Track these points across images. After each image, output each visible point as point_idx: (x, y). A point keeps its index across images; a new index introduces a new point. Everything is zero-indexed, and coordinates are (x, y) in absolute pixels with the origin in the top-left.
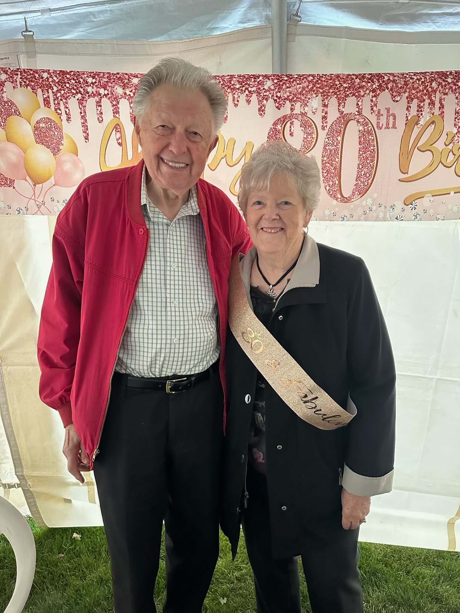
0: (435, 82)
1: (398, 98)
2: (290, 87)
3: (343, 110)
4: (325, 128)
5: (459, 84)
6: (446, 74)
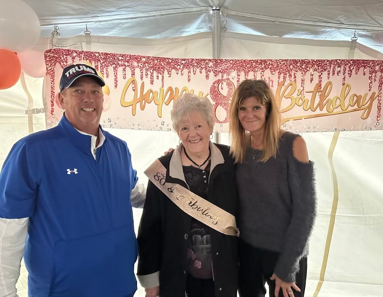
0: (291, 65)
1: (274, 73)
2: (221, 66)
3: (247, 77)
5: (303, 67)
6: (297, 61)
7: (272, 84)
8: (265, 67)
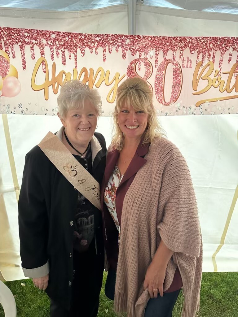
0: (211, 44)
1: (193, 52)
2: (139, 44)
3: (166, 57)
4: (157, 66)
5: (223, 46)
6: (217, 39)
7: (191, 65)
8: (185, 45)
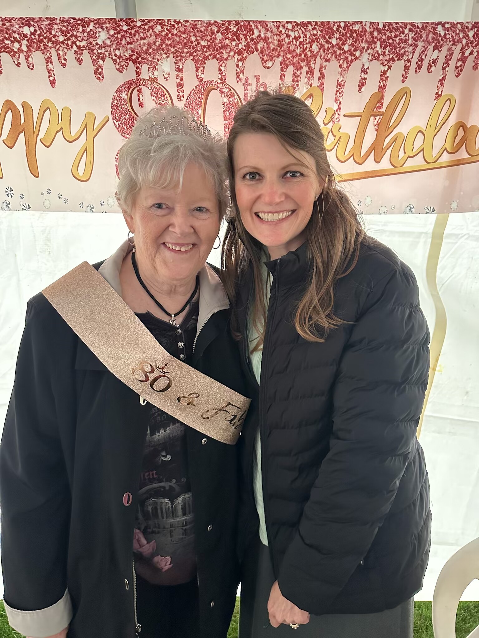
0: (316, 43)
1: (269, 64)
2: (131, 43)
3: (203, 76)
4: (182, 98)
5: (346, 48)
6: (332, 29)
8: (248, 46)
